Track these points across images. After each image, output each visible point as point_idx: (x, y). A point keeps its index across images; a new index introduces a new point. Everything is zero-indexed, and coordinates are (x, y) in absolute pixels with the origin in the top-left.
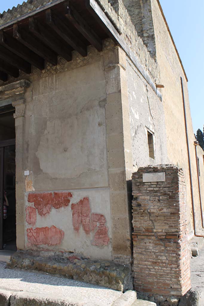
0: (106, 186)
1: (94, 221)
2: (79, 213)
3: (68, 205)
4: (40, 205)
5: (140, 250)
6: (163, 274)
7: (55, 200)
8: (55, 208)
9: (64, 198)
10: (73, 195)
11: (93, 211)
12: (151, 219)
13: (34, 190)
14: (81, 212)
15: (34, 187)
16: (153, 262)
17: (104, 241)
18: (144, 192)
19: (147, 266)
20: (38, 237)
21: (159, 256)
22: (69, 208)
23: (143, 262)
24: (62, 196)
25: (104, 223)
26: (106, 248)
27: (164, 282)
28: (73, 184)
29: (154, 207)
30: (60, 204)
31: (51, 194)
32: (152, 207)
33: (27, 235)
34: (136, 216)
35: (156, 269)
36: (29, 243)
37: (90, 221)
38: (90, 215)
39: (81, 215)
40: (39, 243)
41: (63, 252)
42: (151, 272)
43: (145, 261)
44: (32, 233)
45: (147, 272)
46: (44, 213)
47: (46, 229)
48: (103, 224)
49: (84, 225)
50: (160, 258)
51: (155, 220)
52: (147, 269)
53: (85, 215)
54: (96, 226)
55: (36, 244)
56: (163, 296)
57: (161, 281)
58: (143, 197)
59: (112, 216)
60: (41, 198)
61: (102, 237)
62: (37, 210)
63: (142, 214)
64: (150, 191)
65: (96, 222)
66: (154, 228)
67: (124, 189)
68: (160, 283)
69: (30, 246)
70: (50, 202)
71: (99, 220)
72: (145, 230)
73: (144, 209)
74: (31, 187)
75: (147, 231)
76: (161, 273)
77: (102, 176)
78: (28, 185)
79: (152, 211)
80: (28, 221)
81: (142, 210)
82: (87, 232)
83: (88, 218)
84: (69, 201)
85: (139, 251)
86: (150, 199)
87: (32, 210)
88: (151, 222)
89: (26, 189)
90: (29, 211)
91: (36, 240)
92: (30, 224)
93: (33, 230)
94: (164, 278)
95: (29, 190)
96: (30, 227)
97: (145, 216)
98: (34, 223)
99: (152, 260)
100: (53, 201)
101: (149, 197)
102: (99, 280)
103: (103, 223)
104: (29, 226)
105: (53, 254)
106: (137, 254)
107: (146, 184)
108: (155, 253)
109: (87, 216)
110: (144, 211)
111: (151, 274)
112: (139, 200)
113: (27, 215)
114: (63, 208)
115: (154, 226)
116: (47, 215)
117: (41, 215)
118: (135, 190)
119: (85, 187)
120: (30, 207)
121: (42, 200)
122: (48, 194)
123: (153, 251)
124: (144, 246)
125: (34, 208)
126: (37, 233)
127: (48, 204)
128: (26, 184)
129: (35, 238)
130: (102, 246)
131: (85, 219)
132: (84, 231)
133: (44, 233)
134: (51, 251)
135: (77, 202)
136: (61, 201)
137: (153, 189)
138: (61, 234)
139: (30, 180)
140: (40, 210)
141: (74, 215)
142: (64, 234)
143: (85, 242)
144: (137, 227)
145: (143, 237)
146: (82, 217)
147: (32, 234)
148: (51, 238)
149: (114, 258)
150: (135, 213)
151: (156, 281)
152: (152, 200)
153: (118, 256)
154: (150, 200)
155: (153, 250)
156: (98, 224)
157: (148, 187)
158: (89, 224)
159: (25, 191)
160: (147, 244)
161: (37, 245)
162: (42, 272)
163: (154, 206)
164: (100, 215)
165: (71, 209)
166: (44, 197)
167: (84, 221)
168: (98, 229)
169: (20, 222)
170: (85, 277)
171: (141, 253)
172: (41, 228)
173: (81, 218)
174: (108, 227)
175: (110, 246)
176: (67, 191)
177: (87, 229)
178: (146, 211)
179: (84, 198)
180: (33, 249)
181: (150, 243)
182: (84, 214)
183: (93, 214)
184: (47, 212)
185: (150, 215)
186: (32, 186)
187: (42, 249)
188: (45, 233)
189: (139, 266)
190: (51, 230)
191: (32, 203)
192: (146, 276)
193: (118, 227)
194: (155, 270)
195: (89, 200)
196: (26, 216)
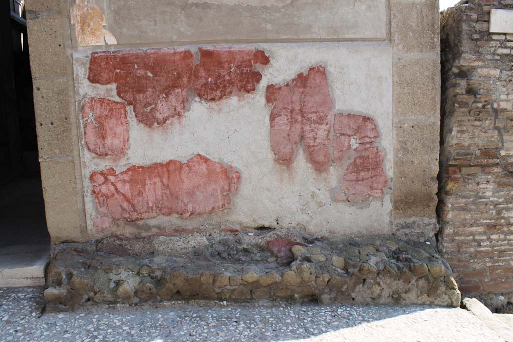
0: (379, 36)
1: (342, 134)
2: (292, 111)
3: (254, 89)
4: (141, 90)
5: (462, 202)
6: (505, 249)
7: (202, 73)
8: (206, 99)
9: (238, 67)
10: (270, 59)
11: (339, 106)
12: (496, 125)
13: (112, 40)
14: (301, 111)
15: (112, 31)
16: (488, 226)
17: (371, 188)
18: (489, 57)
19: (474, 237)
20: (140, 193)
21: (504, 212)
22: (259, 97)
23: (466, 229)
24: (230, 62)
25: (373, 139)
26: (375, 205)
27: (506, 266)
28: (269, 27)
29: (507, 97)
30: (225, 86)
31: (187, 55)
32: (503, 97)
33: (94, 192)
34: (464, 118)
35: (493, 240)
36: (105, 215)
37: (328, 135)
38: (330, 118)
39: (299, 118)
40: (146, 212)
41: (237, 231)
42: (482, 249)
43: (472, 226)
44: (113, 184)
45: (472, 250)
46: (160, 116)
47: (172, 168)
48: (371, 143)
49: (309, 147)
50: (506, 215)
51: (505, 128)
52: (473, 244)
53: (314, 117)
54: (349, 147)
55: (134, 217)
56: (502, 294)
57: (501, 264)
58: (485, 71)
59: (396, 120)
60: (147, 67)
61: (366, 177)
62: (130, 109)
63: (479, 115)
64: (502, 55)
65: (350, 136)
66: (502, 148)
67: (433, 48)
68: (498, 269)
69: (106, 225)
70: (185, 80)
71: (357, 130)
72: (482, 153)
73: (486, 101)
74: (98, 33)
75: (485, 155)
76: (503, 248)
77: (369, 7)
78: (84, 23)
79: (503, 105)
80: (92, 147)
81: (481, 102)
82: (319, 166)
83: (324, 127)
84: (257, 77)
85: (461, 205)
86: (500, 76)
87: (111, 110)
88: (496, 132)
89: (79, 40)
90: (98, 112)
91: (133, 206)
92: (102, 155)
93: (116, 176)
94: (507, 258)
95: (93, 43)
96: (104, 165)
97: (486, 119)
98: (121, 152)
99: (487, 221)
100: (197, 77)
101: (498, 71)
102: (400, 291)
103: (370, 138)
104: (97, 165)
105: (204, 240)
106: (456, 212)
107: (494, 37)
108: (497, 205)
109: (321, 120)
110: (484, 106)
111: (481, 252)
112: (475, 79)
113: (90, 129)
114: (234, 100)
115: (502, 142)
116: (171, 124)
117: (146, 124)
118: (467, 52)
119: (315, 36)
120: (102, 101)
121: (150, 74)
122: (175, 53)
123: (492, 202)
124: (472, 191)
125: (117, 103)
126: (132, 182)
127: (175, 86)
128: (75, 21)
129: (128, 200)
130: (364, 202)
131: (312, 131)
132: (309, 165)
133: (162, 182)
134: (192, 232)
135: (284, 80)
136: (227, 78)
137: (509, 52)
138: (228, 177)
139: (93, 9)
140: (145, 107)
141: (277, 120)
142: (239, 178)
143: (313, 196)
144: (463, 146)
145: (472, 170)
146: (302, 123)
147: (112, 188)
148: (191, 194)
149: (396, 228)
150: (462, 110)
151: (489, 267)
152: (505, 80)
153: (407, 222)
154: (499, 79)
155: (491, 199)
156: (354, 143)
157: (499, 47)
158: (326, 142)
159: (74, 47)
160: (481, 186)
161: (137, 219)
162: (202, 302)
163: (508, 94)
164: (360, 116)
165: (263, 101)
166: (157, 64)
167: (311, 135)
168: (354, 155)
169: (57, 151)
170: (360, 292)
171: (464, 209)
172: (149, 167)
173: (302, 128)
174: (385, 149)
175: (387, 199)
176: (252, 47)
177: (321, 158)
178: (489, 106)
179: (311, 69)
180: (118, 233)
181: (488, 182)
182: (310, 116)
183: (341, 114)
184: (172, 111)
185: (496, 117)
186: (104, 27)
187: (154, 231)
188: (165, 181)
189: (457, 238)
190: (190, 169)
191: (109, 86)
192: (469, 260)
193: (410, 149)
194: (491, 242)
195: (327, 72)
196: (82, 130)
